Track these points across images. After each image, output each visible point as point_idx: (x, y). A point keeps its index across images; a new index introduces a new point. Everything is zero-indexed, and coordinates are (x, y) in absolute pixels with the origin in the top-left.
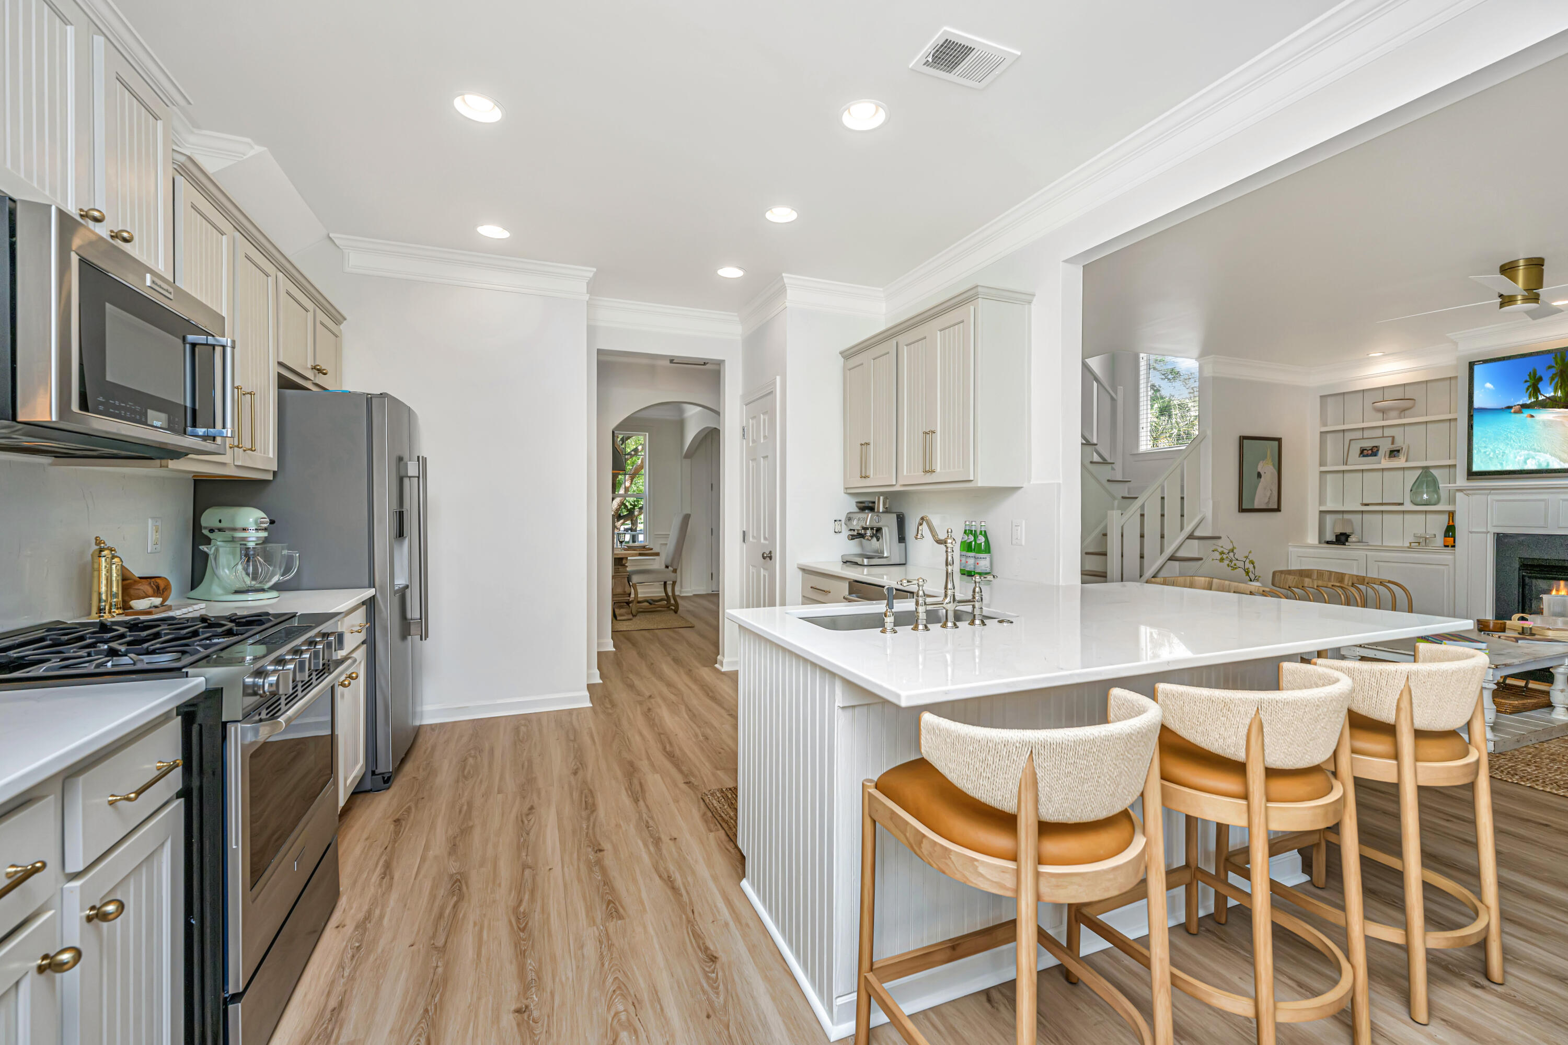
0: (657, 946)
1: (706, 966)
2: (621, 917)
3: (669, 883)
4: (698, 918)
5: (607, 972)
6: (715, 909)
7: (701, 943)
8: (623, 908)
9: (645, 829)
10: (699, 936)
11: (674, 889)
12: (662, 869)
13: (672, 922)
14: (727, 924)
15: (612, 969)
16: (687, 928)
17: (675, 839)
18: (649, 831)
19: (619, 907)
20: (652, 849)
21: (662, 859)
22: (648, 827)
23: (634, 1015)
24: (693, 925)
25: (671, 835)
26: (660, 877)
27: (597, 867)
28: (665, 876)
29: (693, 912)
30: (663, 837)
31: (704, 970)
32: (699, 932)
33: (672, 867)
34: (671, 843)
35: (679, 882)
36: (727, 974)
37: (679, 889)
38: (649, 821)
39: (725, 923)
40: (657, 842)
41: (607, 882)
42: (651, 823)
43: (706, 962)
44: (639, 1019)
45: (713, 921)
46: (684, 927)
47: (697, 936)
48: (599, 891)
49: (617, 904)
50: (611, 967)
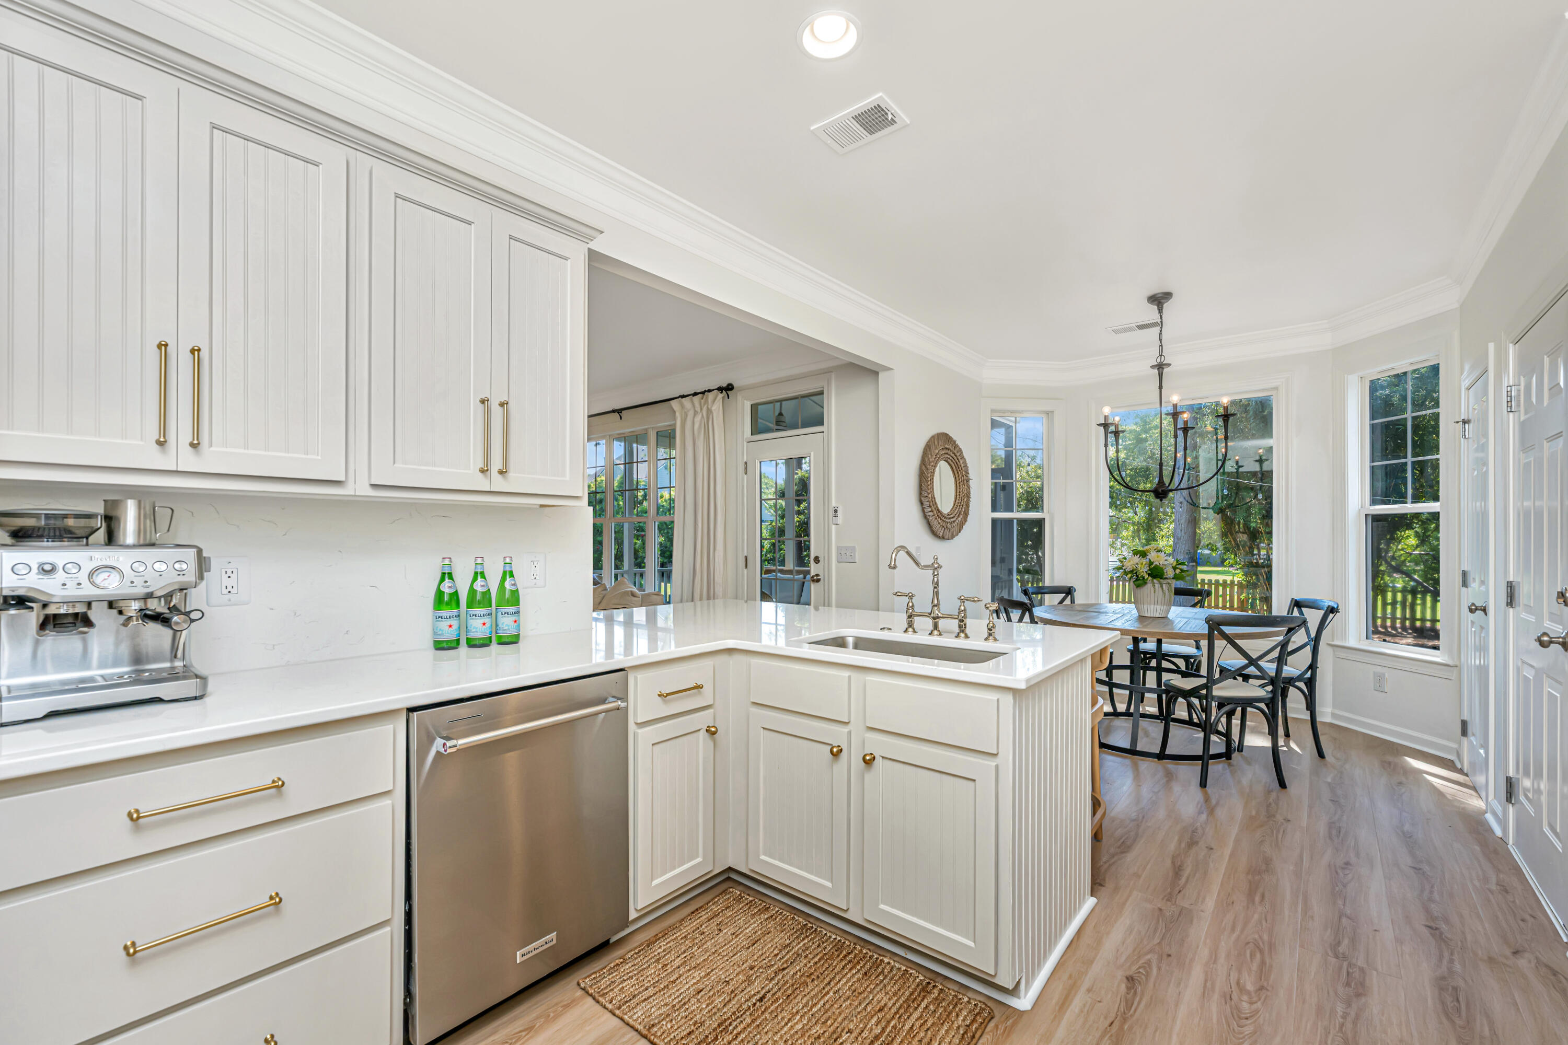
0: (1178, 1022)
1: (1142, 979)
4: (1113, 1015)
5: (1249, 1038)
6: (1086, 1010)
7: (1129, 996)
10: (1127, 1001)
13: (1144, 1031)
14: (1089, 990)
15: (1241, 1036)
16: (1131, 1016)
23: (1234, 992)
24: (1126, 1013)
29: (1112, 1023)
31: (1147, 979)
32: (1123, 1004)
36: (1129, 964)
39: (1089, 992)
43: (1139, 982)
44: (1231, 988)
45: (1099, 1002)
46: (1135, 1018)
47: (1129, 1004)
50: (1241, 1038)
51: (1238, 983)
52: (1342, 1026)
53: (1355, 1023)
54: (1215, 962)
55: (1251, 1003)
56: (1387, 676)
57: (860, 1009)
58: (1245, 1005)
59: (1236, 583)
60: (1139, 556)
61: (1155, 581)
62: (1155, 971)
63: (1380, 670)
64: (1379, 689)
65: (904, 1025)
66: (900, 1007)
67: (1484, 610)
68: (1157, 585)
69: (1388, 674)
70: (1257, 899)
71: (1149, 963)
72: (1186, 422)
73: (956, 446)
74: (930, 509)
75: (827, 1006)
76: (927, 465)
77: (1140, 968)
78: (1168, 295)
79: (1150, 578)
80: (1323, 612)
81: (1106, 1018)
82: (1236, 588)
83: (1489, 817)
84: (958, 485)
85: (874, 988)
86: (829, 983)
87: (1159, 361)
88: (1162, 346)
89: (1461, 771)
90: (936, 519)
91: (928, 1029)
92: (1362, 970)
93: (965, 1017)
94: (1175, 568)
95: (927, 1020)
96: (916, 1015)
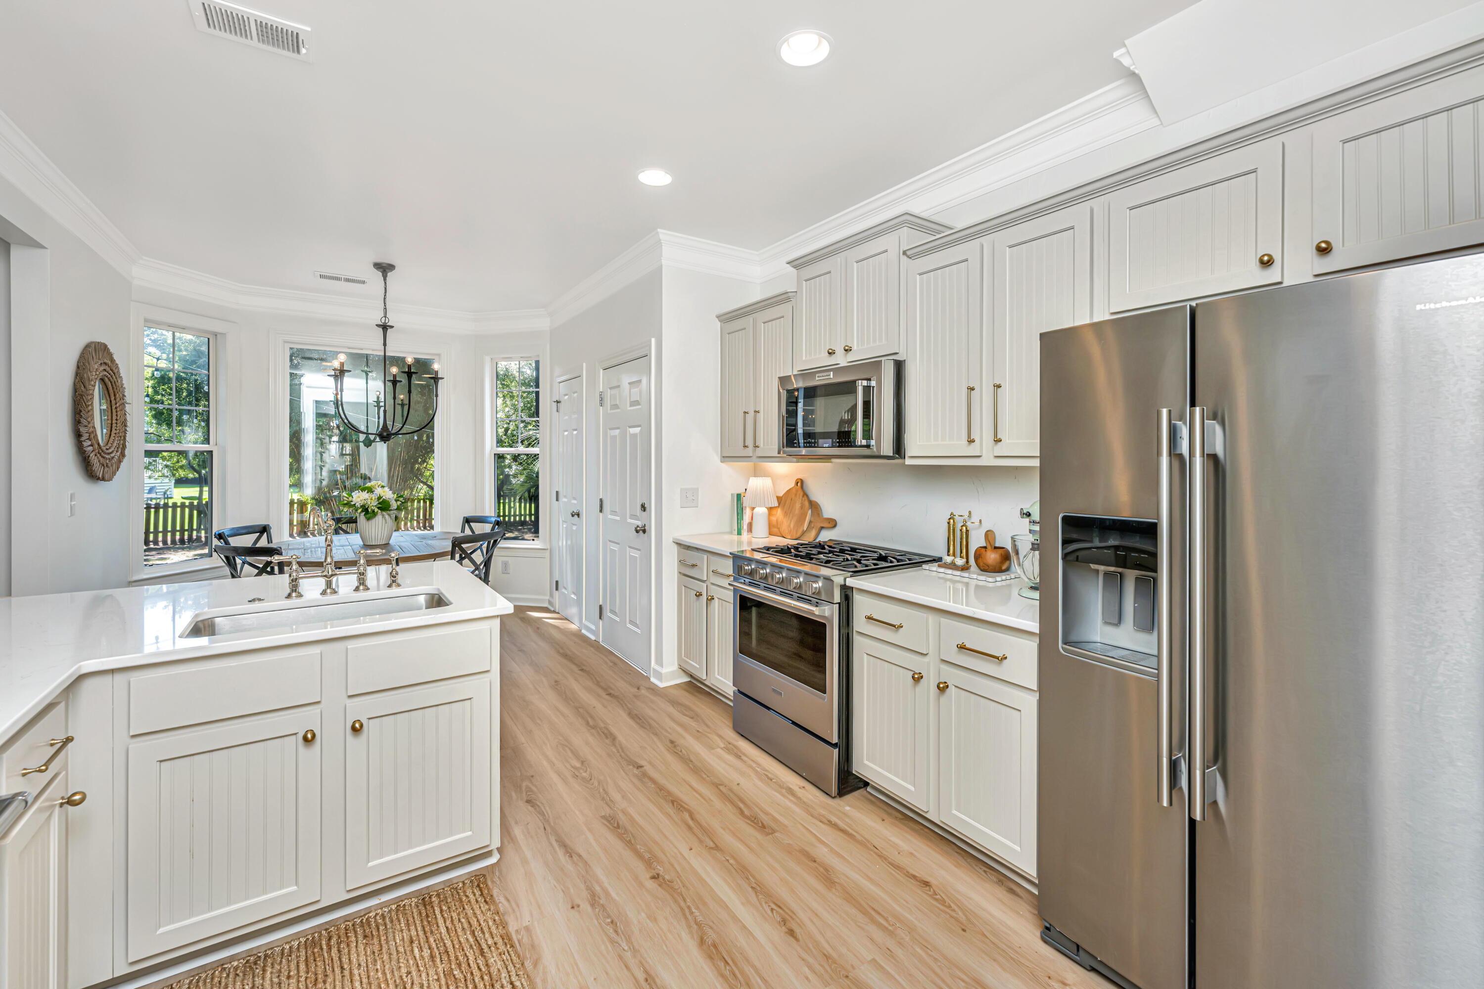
0: (569, 804)
1: (533, 797)
2: (603, 817)
3: (570, 851)
4: (541, 825)
5: (600, 788)
6: (527, 833)
7: (537, 810)
8: (605, 825)
9: (616, 920)
10: (540, 814)
11: (564, 845)
12: (580, 864)
13: (562, 821)
15: (597, 790)
16: (549, 819)
17: (573, 907)
18: (609, 916)
19: (608, 824)
20: (598, 888)
21: (583, 876)
22: (612, 922)
23: (575, 772)
24: (545, 819)
25: (579, 912)
26: (580, 856)
27: (647, 857)
28: (575, 858)
29: (546, 829)
30: (589, 909)
31: (535, 796)
33: (570, 867)
34: (578, 901)
35: (560, 853)
37: (560, 846)
38: (613, 935)
39: (517, 824)
40: (594, 900)
41: (630, 844)
42: (611, 931)
43: (534, 799)
44: (572, 771)
45: (528, 824)
46: (551, 818)
48: (632, 835)
49: (611, 827)
51: (572, 767)
52: (621, 755)
53: (623, 751)
54: (554, 765)
55: (586, 772)
56: (510, 562)
57: (394, 956)
58: (584, 774)
59: (296, 501)
60: (366, 491)
61: (384, 513)
62: (534, 789)
63: (505, 559)
64: (506, 572)
65: (441, 933)
66: (423, 927)
67: (578, 515)
68: (387, 516)
69: (510, 560)
70: (539, 721)
71: (527, 787)
72: (395, 376)
73: (113, 361)
74: (90, 443)
75: (365, 981)
76: (87, 384)
77: (526, 793)
78: (391, 267)
79: (380, 511)
80: (492, 525)
81: (539, 828)
82: (296, 506)
83: (584, 631)
84: (114, 411)
85: (387, 937)
86: (342, 968)
87: (383, 321)
88: (386, 309)
89: (554, 612)
90: (96, 455)
91: (459, 920)
92: (605, 727)
93: (473, 892)
94: (396, 501)
95: (452, 917)
96: (441, 921)
